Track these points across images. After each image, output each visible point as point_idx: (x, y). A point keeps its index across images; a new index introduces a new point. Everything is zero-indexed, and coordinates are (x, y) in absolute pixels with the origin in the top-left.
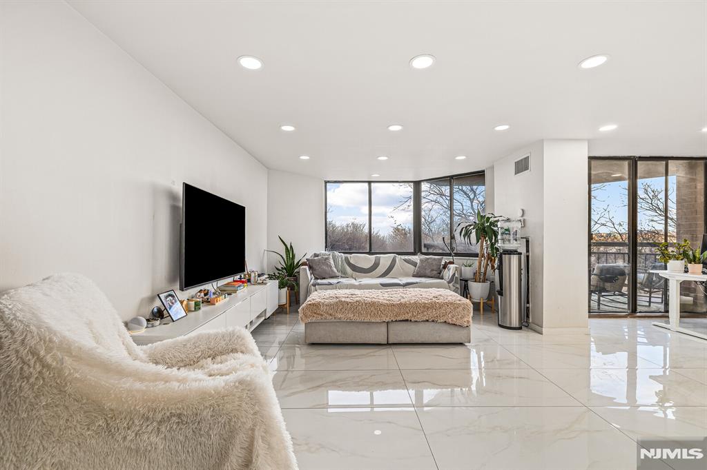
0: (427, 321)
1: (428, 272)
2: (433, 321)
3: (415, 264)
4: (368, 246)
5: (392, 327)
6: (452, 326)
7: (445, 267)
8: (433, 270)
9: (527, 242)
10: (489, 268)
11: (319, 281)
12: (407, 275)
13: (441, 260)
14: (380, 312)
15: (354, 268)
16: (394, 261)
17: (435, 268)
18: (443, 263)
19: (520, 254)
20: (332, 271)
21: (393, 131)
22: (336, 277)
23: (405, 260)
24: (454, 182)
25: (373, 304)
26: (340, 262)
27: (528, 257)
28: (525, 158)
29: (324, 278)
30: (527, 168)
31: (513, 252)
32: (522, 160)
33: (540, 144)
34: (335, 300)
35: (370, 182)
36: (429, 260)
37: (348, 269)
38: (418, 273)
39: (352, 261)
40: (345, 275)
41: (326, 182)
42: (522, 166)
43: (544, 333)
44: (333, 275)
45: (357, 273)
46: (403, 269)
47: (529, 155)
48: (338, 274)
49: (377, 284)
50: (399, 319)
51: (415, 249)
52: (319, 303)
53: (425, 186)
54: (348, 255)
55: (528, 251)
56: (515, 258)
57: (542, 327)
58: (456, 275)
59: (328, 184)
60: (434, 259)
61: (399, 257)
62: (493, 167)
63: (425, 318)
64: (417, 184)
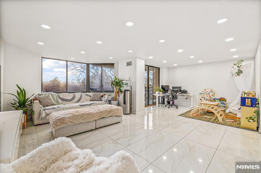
0: (110, 116)
1: (96, 99)
2: (112, 116)
3: (90, 96)
4: (65, 89)
5: (97, 121)
6: (118, 117)
7: (102, 96)
8: (98, 98)
9: (131, 87)
10: (118, 96)
11: (46, 108)
12: (87, 101)
13: (100, 94)
14: (93, 116)
15: (63, 100)
16: (81, 95)
17: (99, 97)
18: (101, 95)
19: (130, 91)
20: (52, 102)
21: (98, 43)
22: (55, 105)
23: (86, 95)
24: (103, 66)
25: (83, 114)
26: (55, 98)
27: (131, 92)
28: (130, 62)
29: (48, 106)
30: (131, 65)
31: (127, 90)
32: (129, 62)
33: (135, 58)
34: (71, 115)
35: (67, 61)
36: (96, 94)
37: (60, 101)
38: (92, 100)
39: (61, 97)
40: (58, 103)
41: (42, 58)
42: (129, 64)
43: (136, 114)
44: (53, 104)
45: (65, 102)
46: (85, 98)
47: (131, 61)
48: (55, 103)
49: (78, 106)
50: (100, 118)
51: (87, 90)
52: (64, 118)
53: (91, 66)
54: (59, 94)
55: (131, 90)
56: (128, 92)
57: (136, 112)
58: (108, 99)
59: (43, 58)
60: (98, 94)
61: (83, 94)
62: (118, 63)
63: (109, 116)
64: (88, 65)
